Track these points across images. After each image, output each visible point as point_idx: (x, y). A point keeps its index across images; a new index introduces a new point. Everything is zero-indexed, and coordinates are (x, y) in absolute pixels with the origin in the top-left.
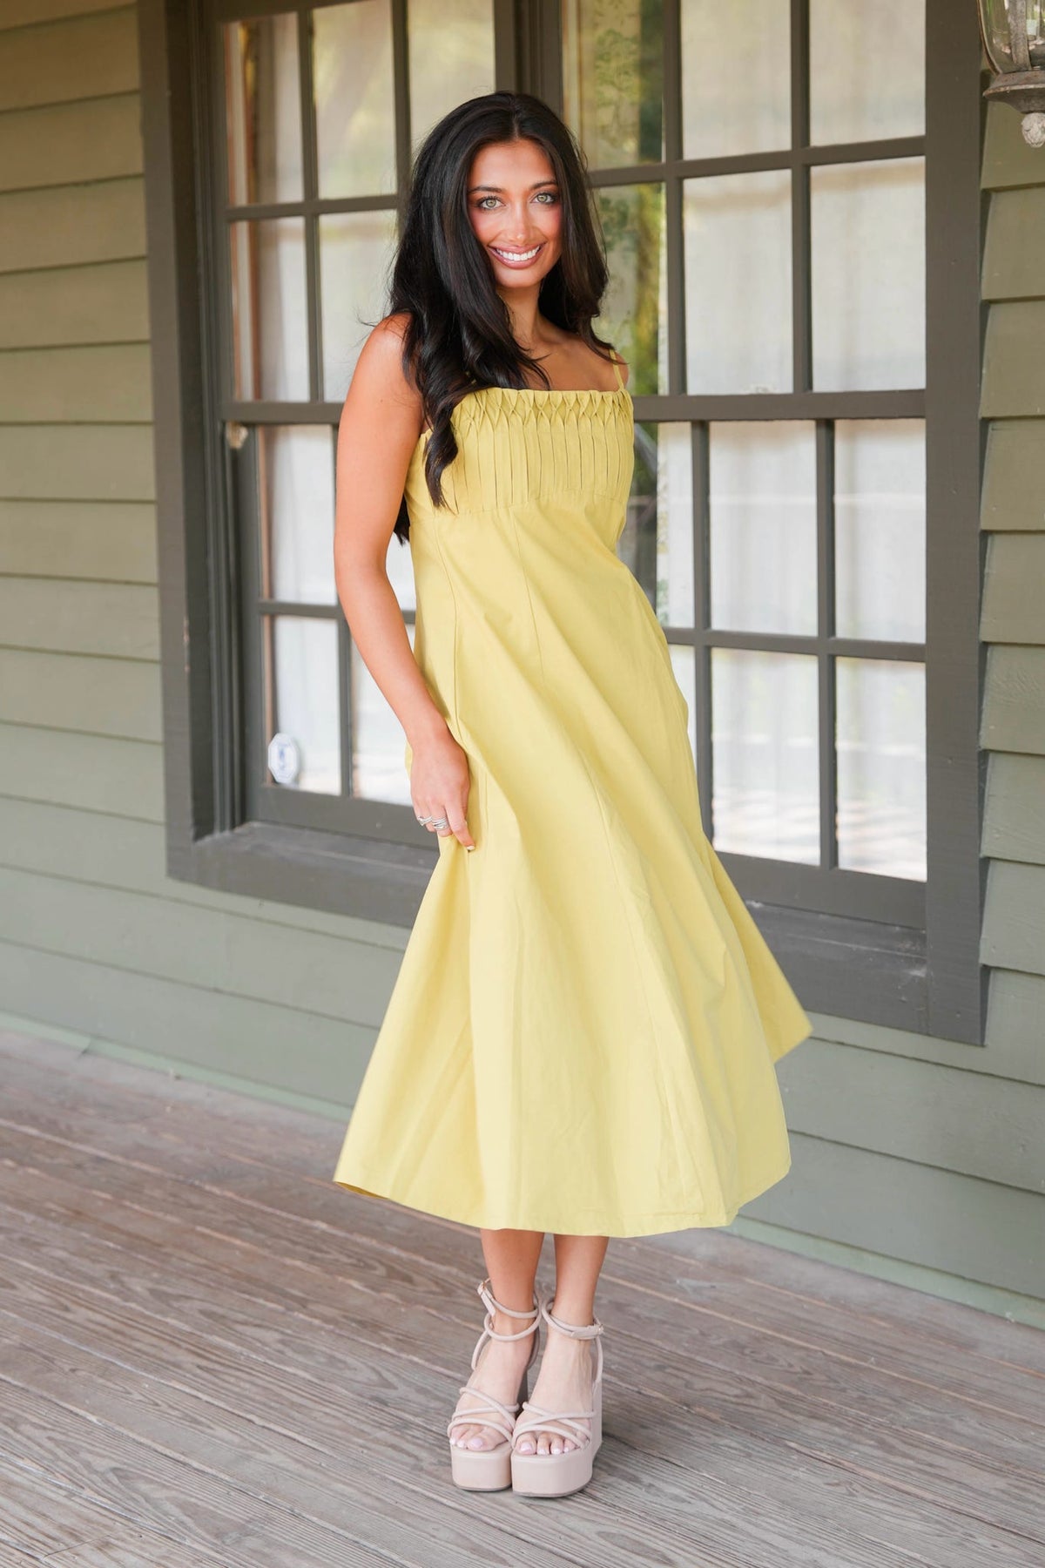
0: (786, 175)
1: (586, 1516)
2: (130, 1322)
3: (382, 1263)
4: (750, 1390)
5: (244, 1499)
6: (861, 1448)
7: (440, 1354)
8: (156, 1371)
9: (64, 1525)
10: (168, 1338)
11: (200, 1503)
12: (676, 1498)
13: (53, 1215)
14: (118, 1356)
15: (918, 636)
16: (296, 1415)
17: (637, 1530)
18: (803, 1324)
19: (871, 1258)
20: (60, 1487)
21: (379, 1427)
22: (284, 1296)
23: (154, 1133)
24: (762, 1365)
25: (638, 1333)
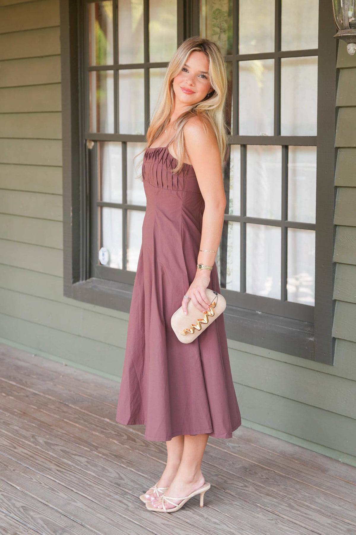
0: (273, 61)
1: (183, 529)
2: (37, 453)
3: (126, 434)
4: (247, 484)
5: (65, 519)
6: (282, 507)
7: (141, 468)
8: (42, 471)
10: (48, 459)
11: (50, 520)
12: (215, 523)
13: (16, 413)
14: (30, 465)
16: (88, 489)
19: (294, 438)
20: (3, 512)
21: (116, 494)
22: (91, 445)
23: (55, 385)
24: (252, 475)
25: (210, 463)
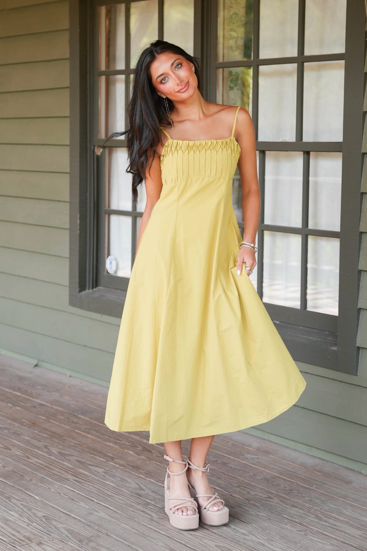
0: (295, 65)
1: (211, 539)
2: (51, 463)
3: (141, 445)
4: (270, 495)
5: (90, 529)
6: (310, 518)
7: (160, 479)
8: (59, 481)
9: (26, 536)
10: (63, 469)
11: (74, 529)
12: (243, 534)
13: (25, 424)
14: (46, 475)
15: (338, 229)
16: (109, 499)
17: (229, 545)
18: (290, 473)
19: (314, 450)
20: (25, 522)
21: (138, 504)
22: (106, 456)
23: (61, 396)
24: (275, 487)
25: (231, 474)
